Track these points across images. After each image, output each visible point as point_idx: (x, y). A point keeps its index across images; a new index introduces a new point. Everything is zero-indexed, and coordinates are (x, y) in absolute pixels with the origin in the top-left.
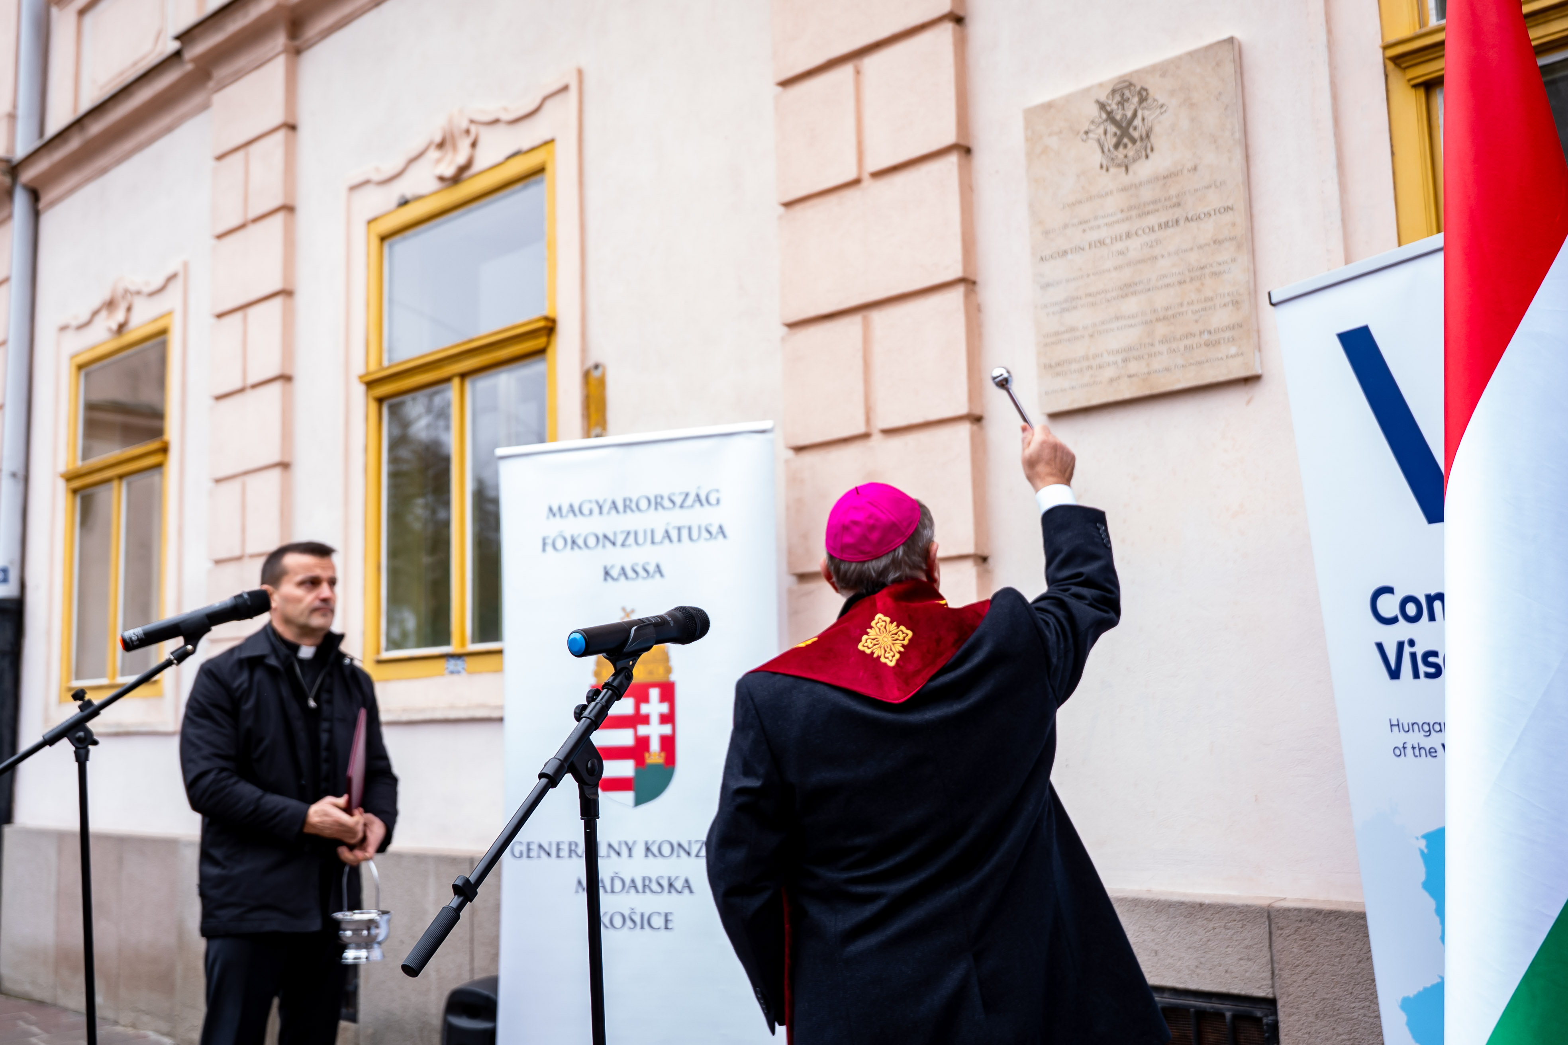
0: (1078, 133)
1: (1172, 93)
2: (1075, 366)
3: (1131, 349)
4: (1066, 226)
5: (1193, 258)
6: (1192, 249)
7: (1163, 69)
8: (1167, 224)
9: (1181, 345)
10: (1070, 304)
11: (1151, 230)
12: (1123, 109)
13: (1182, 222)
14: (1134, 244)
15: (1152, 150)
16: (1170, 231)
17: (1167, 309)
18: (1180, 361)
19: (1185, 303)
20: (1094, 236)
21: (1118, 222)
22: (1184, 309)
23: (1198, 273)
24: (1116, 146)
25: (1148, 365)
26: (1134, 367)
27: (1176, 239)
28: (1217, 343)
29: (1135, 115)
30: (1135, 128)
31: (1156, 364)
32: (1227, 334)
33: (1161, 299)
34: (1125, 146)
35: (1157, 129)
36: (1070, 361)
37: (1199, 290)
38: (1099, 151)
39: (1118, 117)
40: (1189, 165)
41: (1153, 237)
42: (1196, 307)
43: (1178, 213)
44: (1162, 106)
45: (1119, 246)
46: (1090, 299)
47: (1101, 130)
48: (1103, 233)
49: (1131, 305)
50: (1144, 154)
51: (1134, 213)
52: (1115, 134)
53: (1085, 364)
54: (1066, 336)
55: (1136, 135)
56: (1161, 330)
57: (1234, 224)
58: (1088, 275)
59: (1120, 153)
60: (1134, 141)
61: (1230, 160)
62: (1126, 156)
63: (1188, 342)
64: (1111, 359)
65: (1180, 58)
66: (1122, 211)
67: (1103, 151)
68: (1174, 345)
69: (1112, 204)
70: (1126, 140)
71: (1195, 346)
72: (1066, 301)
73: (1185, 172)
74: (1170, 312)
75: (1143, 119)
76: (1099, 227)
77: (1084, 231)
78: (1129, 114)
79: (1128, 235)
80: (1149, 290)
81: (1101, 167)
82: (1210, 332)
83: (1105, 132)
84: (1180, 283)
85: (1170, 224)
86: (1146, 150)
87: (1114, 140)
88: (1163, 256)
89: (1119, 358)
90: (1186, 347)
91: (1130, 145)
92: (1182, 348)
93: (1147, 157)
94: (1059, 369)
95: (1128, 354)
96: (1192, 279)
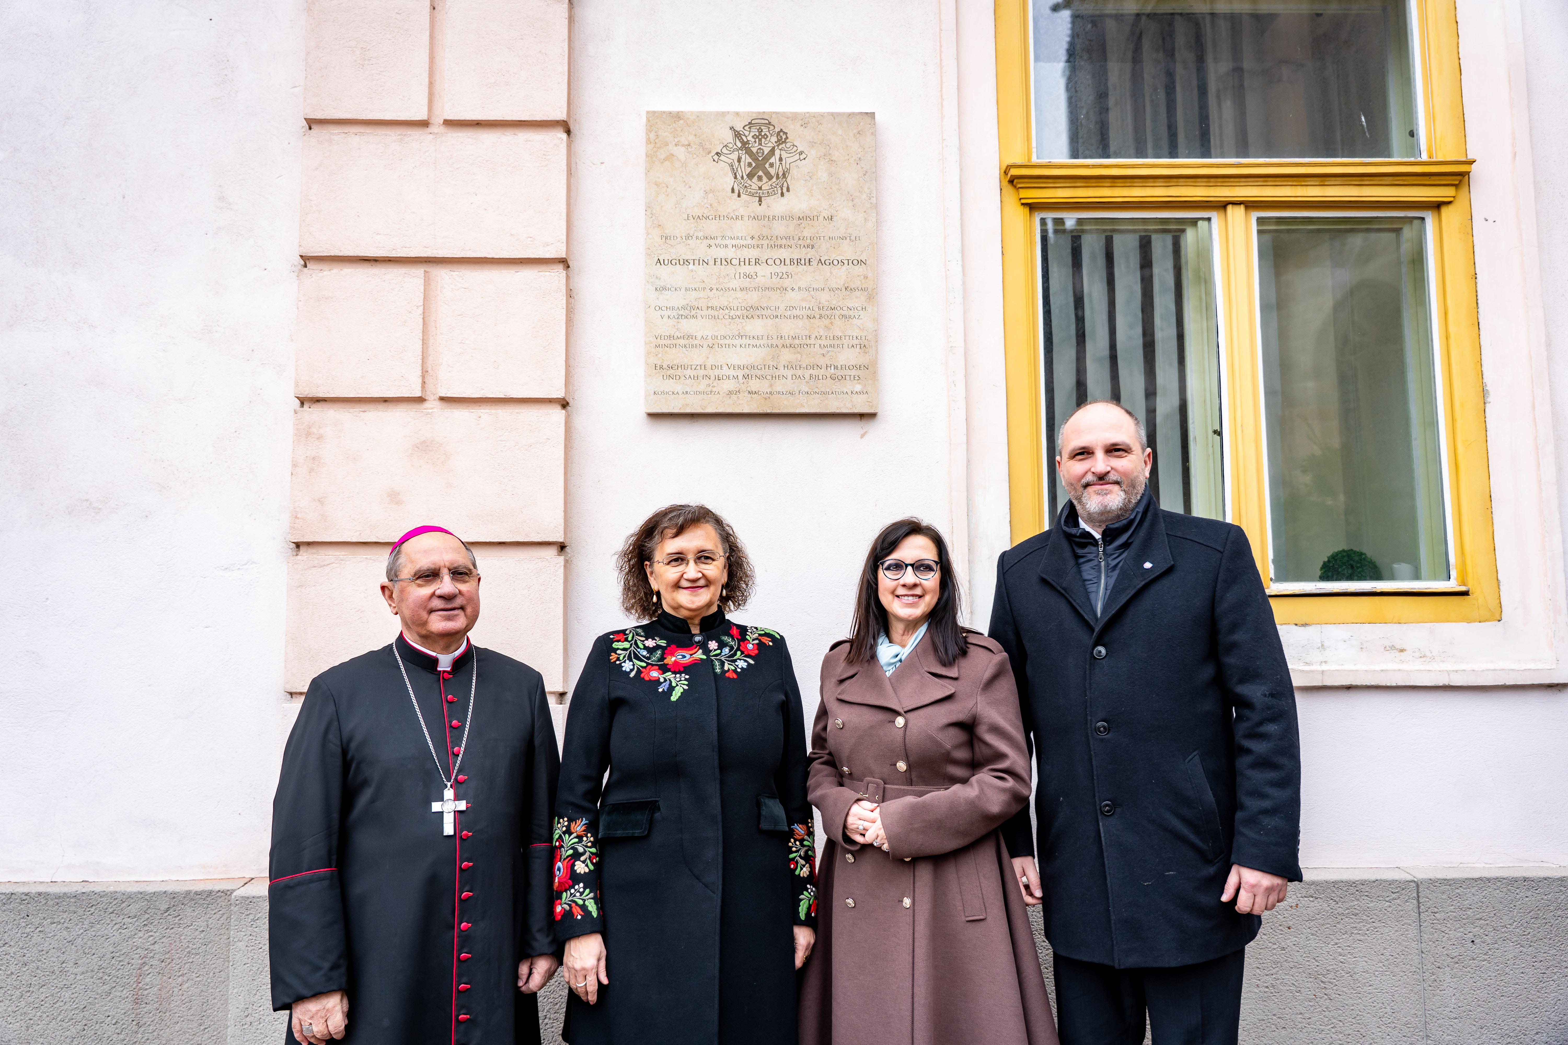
0: (709, 152)
1: (812, 144)
2: (689, 372)
3: (753, 367)
4: (688, 237)
5: (824, 298)
6: (823, 289)
7: (805, 120)
8: (799, 261)
9: (807, 374)
10: (689, 312)
11: (783, 263)
12: (760, 144)
13: (814, 263)
14: (763, 271)
15: (788, 190)
16: (801, 268)
17: (794, 338)
18: (805, 388)
19: (813, 337)
20: (721, 253)
21: (747, 246)
22: (812, 341)
23: (829, 312)
24: (750, 176)
25: (771, 386)
26: (754, 385)
27: (806, 276)
28: (844, 378)
29: (772, 152)
30: (771, 165)
31: (779, 386)
32: (853, 373)
33: (789, 328)
34: (760, 178)
35: (794, 172)
36: (684, 367)
37: (827, 327)
38: (731, 175)
39: (754, 150)
40: (825, 214)
41: (784, 269)
42: (824, 342)
43: (810, 254)
44: (801, 153)
45: (747, 269)
46: (710, 312)
47: (735, 156)
48: (730, 253)
49: (756, 327)
50: (780, 191)
51: (765, 242)
52: (750, 164)
53: (702, 372)
54: (682, 342)
55: (772, 171)
56: (787, 356)
57: (866, 278)
58: (711, 289)
59: (754, 183)
60: (770, 177)
61: (866, 219)
62: (760, 188)
63: (814, 372)
64: (732, 372)
65: (822, 115)
66: (752, 238)
67: (735, 178)
68: (799, 372)
69: (741, 228)
70: (761, 173)
71: (820, 377)
72: (683, 308)
73: (821, 218)
74: (797, 342)
75: (781, 159)
76: (726, 246)
77: (710, 246)
78: (766, 150)
79: (757, 262)
80: (777, 317)
81: (733, 191)
82: (836, 368)
83: (739, 160)
84: (809, 317)
85: (803, 262)
86: (782, 189)
87: (749, 170)
88: (793, 289)
89: (740, 373)
90: (811, 376)
91: (765, 179)
92: (807, 377)
93: (782, 195)
94: (671, 372)
95: (749, 372)
96: (821, 317)
